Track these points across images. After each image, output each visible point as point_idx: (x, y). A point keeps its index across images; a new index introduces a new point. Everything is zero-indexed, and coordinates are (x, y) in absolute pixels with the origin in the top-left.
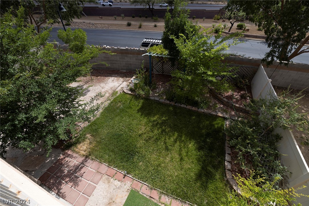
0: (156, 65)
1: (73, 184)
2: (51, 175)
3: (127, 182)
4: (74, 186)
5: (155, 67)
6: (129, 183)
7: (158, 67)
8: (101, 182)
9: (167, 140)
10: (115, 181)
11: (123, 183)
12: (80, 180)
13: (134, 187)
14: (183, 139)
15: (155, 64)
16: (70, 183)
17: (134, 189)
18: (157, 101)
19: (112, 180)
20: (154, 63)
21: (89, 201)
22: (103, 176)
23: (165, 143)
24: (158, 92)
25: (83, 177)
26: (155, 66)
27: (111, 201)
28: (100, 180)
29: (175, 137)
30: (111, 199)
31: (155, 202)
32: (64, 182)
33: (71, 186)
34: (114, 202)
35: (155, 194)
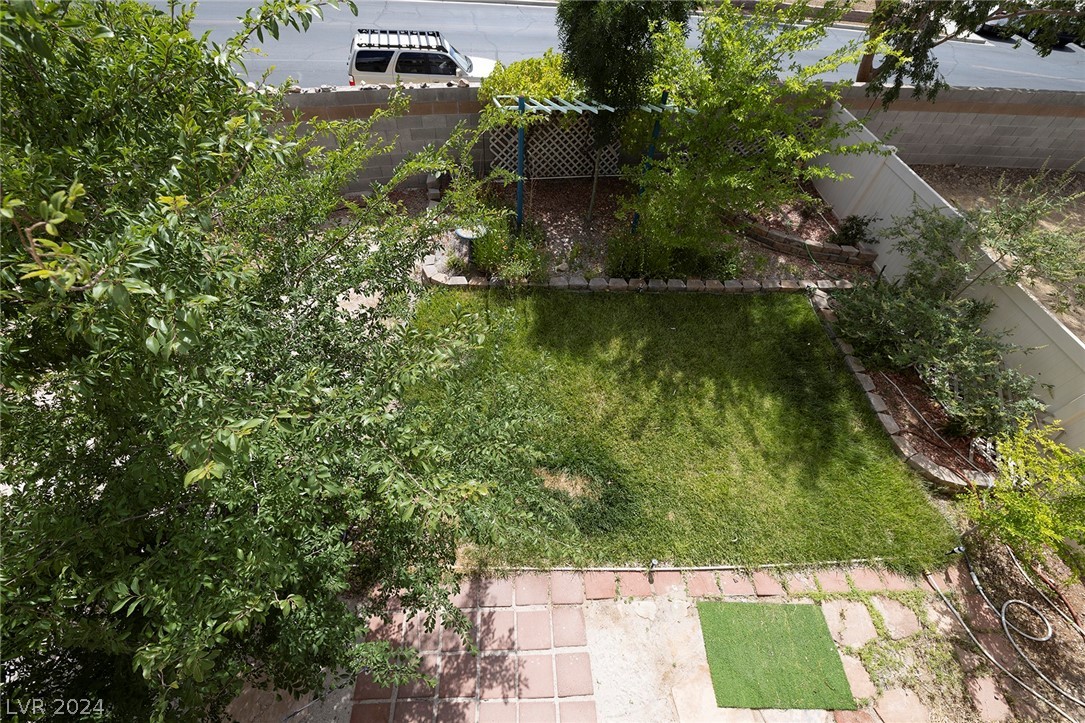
0: (502, 148)
1: (504, 687)
2: (390, 704)
3: (668, 588)
4: (511, 693)
5: (498, 156)
6: (676, 589)
7: (507, 156)
8: (591, 633)
9: (698, 413)
10: (633, 603)
11: (658, 598)
12: (514, 661)
13: (699, 592)
14: (735, 390)
15: (497, 144)
16: (487, 693)
17: (702, 600)
18: (580, 288)
19: (620, 605)
20: (493, 140)
21: (598, 707)
22: (585, 610)
23: (695, 422)
24: (563, 255)
25: (516, 647)
26: (498, 152)
27: (663, 669)
28: (584, 625)
29: (712, 394)
30: (661, 661)
31: (781, 602)
32: (460, 700)
33: (501, 700)
34: (674, 666)
35: (767, 582)
